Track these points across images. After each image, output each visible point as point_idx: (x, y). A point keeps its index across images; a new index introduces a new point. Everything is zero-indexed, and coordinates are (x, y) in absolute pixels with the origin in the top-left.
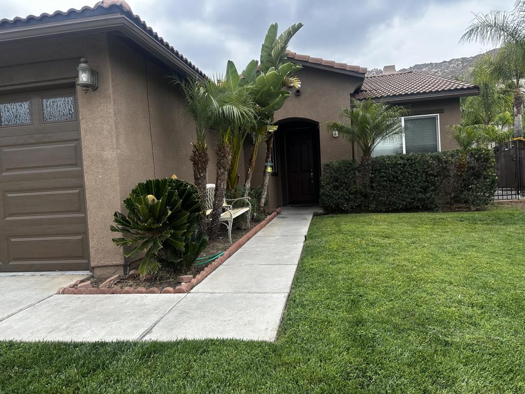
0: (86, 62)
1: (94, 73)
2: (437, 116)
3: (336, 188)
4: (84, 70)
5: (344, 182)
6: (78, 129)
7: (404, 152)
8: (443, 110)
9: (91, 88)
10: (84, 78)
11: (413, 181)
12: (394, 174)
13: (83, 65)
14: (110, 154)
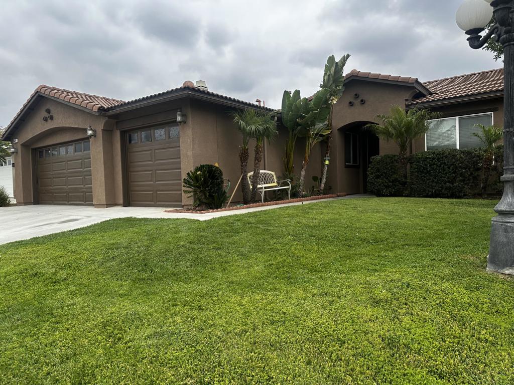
0: (180, 111)
1: (183, 116)
2: (491, 114)
3: (378, 177)
4: (179, 115)
5: (384, 172)
6: (179, 141)
7: (458, 147)
8: (498, 108)
9: (184, 122)
10: (179, 118)
11: (440, 172)
12: (424, 166)
13: (178, 113)
14: (190, 153)
